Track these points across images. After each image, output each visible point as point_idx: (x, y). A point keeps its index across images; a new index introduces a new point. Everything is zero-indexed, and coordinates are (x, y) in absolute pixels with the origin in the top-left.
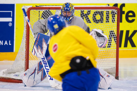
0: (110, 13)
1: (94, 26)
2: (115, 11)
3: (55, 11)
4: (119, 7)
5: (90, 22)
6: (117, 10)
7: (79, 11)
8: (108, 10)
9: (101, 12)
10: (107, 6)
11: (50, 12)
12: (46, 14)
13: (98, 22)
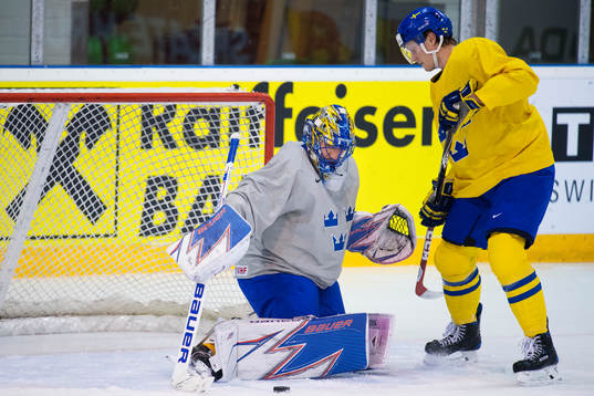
0: (243, 114)
1: (187, 157)
2: (260, 107)
3: (52, 105)
4: (272, 93)
5: (173, 146)
6: (263, 106)
7: (137, 106)
8: (234, 105)
9: (212, 111)
10: (232, 90)
11: (33, 109)
12: (20, 116)
13: (200, 143)
